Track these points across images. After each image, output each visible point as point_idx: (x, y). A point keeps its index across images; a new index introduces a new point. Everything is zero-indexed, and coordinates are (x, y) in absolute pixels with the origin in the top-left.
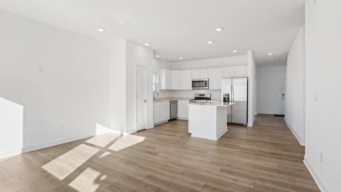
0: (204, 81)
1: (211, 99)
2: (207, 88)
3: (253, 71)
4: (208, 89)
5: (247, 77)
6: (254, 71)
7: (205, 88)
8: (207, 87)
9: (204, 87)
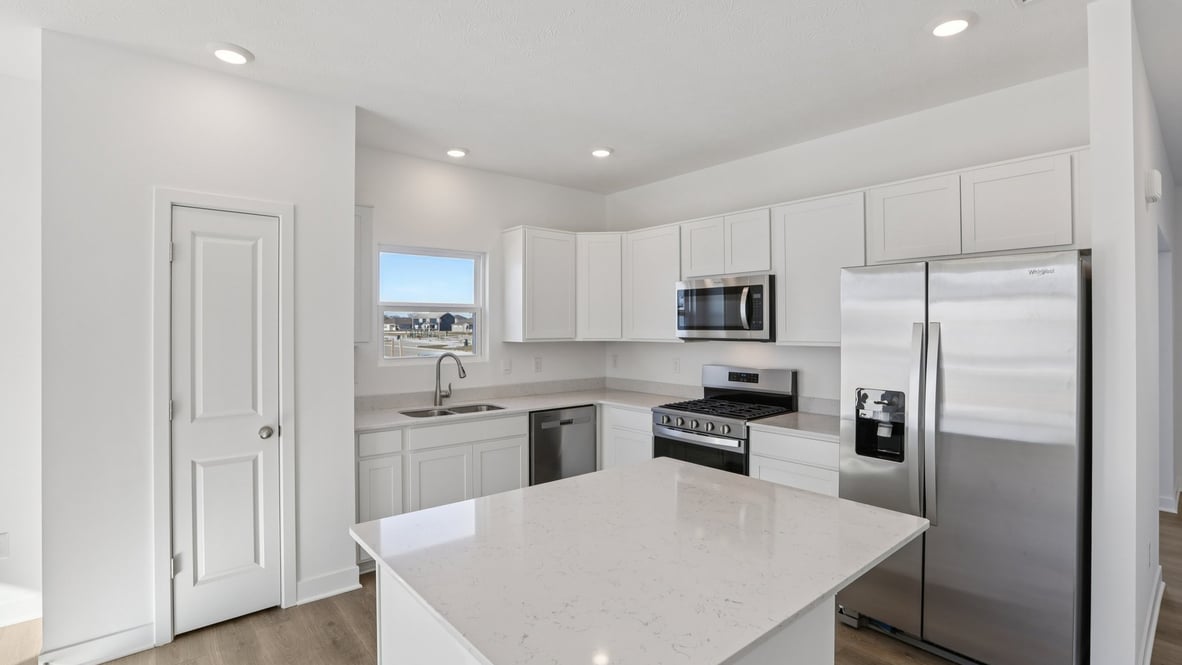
0: (746, 290)
1: (802, 403)
2: (765, 333)
3: (1154, 200)
4: (773, 337)
5: (1085, 253)
6: (1158, 191)
7: (749, 334)
8: (760, 328)
9: (740, 328)
